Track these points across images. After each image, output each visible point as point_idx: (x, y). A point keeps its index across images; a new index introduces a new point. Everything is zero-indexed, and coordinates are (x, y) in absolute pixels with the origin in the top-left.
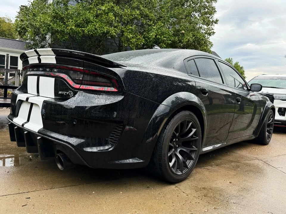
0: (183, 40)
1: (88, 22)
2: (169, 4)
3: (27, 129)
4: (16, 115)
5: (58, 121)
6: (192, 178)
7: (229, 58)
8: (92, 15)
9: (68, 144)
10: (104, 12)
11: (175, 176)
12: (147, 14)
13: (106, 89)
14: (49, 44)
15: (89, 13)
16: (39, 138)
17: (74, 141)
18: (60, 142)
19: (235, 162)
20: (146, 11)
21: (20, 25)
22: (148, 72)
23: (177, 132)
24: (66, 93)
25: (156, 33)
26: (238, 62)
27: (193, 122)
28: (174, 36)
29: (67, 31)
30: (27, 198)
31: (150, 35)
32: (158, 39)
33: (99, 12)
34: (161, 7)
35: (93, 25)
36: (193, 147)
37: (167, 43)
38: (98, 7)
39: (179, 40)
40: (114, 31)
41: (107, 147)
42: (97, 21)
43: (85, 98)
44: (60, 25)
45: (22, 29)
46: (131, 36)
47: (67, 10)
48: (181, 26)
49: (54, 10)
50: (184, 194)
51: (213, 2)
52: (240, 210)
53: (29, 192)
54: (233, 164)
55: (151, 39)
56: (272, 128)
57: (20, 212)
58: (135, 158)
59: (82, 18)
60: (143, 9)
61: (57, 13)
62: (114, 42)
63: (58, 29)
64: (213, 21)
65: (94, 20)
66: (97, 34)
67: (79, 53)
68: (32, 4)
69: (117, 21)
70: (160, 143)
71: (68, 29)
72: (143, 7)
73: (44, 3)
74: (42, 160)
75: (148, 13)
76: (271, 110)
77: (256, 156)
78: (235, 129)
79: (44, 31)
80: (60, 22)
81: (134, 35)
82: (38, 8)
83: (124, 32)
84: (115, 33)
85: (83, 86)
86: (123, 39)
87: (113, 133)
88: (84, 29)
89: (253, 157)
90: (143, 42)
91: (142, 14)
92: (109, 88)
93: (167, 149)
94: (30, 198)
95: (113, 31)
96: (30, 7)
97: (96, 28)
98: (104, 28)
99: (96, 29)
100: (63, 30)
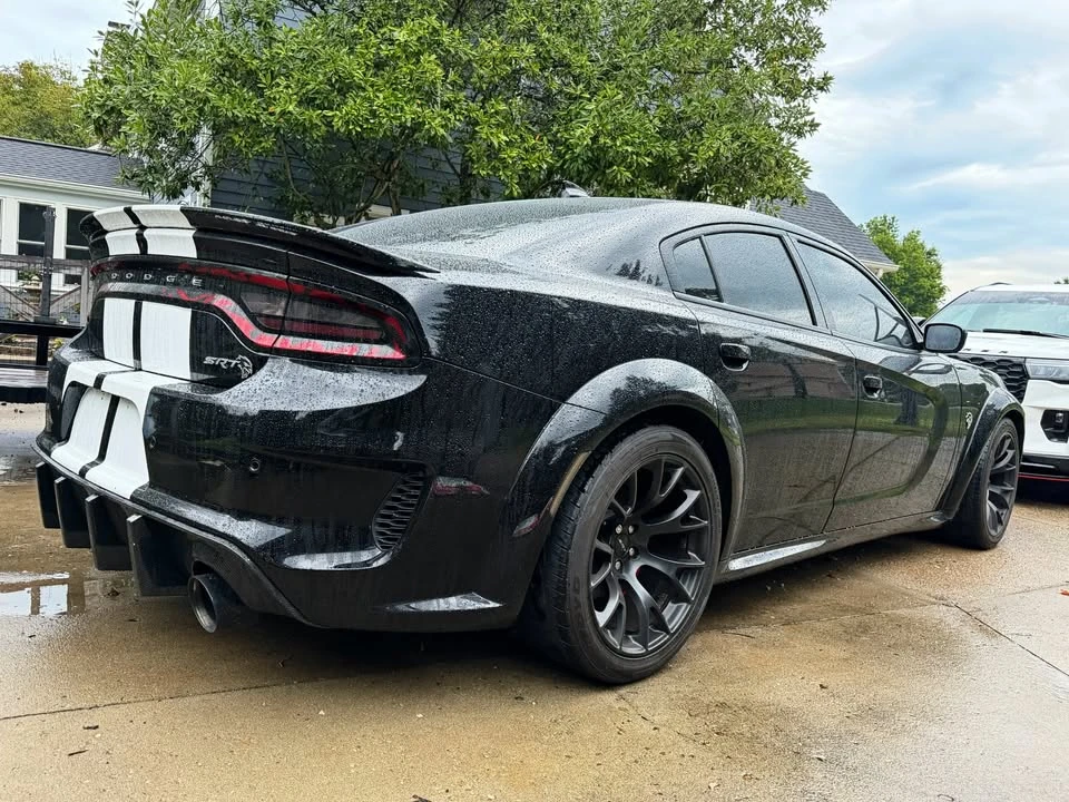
0: (696, 152)
1: (344, 87)
2: (647, 21)
3: (95, 488)
4: (64, 436)
5: (208, 458)
6: (684, 669)
7: (885, 217)
8: (361, 60)
9: (231, 542)
10: (405, 51)
11: (616, 661)
12: (565, 57)
13: (364, 350)
14: (204, 166)
15: (348, 54)
16: (133, 518)
17: (251, 532)
18: (204, 534)
19: (856, 611)
20: (561, 46)
21: (102, 97)
22: (518, 289)
23: (625, 504)
24: (229, 364)
25: (594, 126)
26: (918, 232)
27: (687, 465)
28: (664, 139)
29: (270, 121)
30: (88, 728)
31: (572, 137)
32: (604, 149)
33: (385, 50)
34: (617, 28)
35: (364, 98)
36: (689, 557)
37: (638, 164)
38: (382, 31)
39: (681, 153)
40: (439, 119)
41: (365, 556)
42: (380, 83)
43: (290, 383)
44: (245, 100)
45: (109, 113)
46: (505, 138)
47: (270, 44)
48: (690, 101)
49: (222, 45)
50: (647, 726)
51: (812, 9)
52: (838, 784)
53: (97, 707)
54: (847, 619)
55: (577, 151)
56: (1013, 486)
57: (60, 773)
58: (468, 596)
59: (325, 74)
60: (548, 40)
61: (233, 57)
62: (443, 158)
63: (236, 112)
64: (811, 81)
65: (366, 82)
66: (377, 132)
67: (272, 223)
68: (144, 23)
69: (454, 84)
70: (562, 540)
71: (272, 114)
72: (549, 30)
73: (189, 17)
74: (143, 595)
75: (566, 51)
76: (1009, 421)
77: (939, 593)
78: (860, 490)
79: (184, 120)
80: (244, 86)
81: (516, 137)
82: (164, 36)
83: (477, 123)
84: (442, 127)
85: (287, 338)
86: (473, 150)
87: (390, 503)
88: (330, 114)
89: (929, 595)
90: (547, 162)
91: (545, 59)
92: (376, 347)
93: (585, 564)
94: (97, 727)
95: (435, 122)
96: (136, 31)
97: (375, 111)
98: (402, 110)
99: (374, 114)
100: (254, 117)
